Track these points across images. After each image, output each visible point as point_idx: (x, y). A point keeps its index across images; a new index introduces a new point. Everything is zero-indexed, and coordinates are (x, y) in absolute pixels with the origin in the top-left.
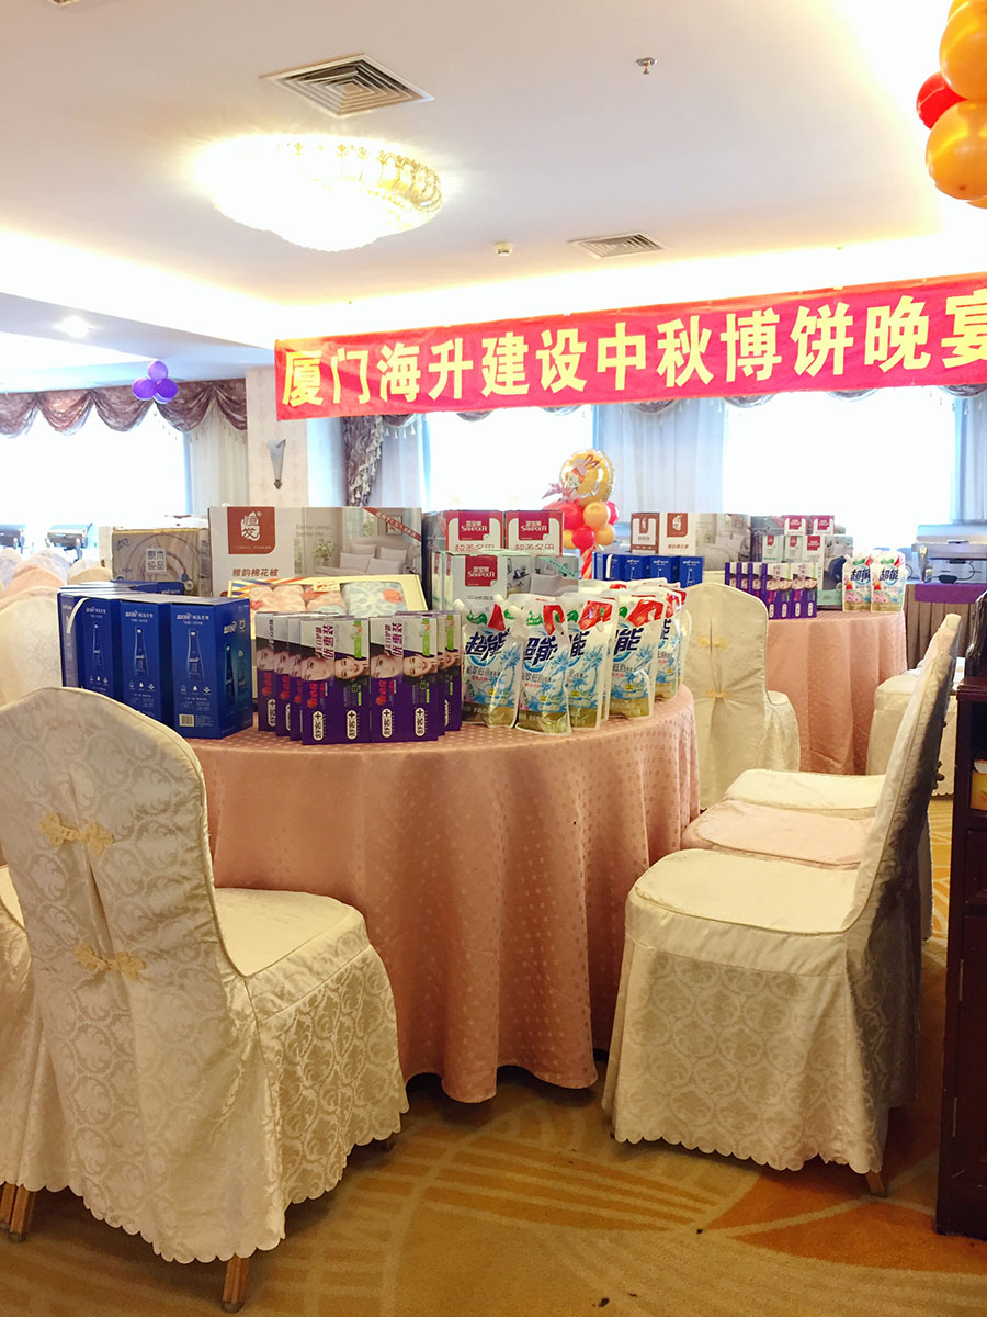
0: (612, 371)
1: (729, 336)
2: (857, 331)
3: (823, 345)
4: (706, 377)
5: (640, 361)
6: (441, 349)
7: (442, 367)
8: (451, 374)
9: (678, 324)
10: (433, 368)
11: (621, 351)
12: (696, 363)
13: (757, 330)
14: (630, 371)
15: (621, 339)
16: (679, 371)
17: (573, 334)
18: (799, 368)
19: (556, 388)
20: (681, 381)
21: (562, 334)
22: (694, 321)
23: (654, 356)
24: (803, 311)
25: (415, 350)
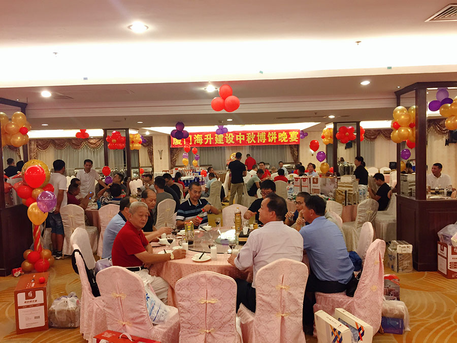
0: (239, 140)
1: (258, 136)
2: (277, 136)
3: (272, 138)
4: (255, 142)
5: (244, 139)
6: (207, 136)
7: (207, 139)
8: (209, 140)
9: (250, 134)
10: (205, 139)
11: (240, 137)
12: (253, 140)
13: (262, 135)
14: (242, 140)
15: (240, 135)
16: (250, 141)
17: (232, 134)
18: (269, 141)
19: (229, 143)
20: (251, 142)
21: (230, 134)
22: (253, 133)
23: (246, 138)
24: (269, 133)
25: (202, 136)
